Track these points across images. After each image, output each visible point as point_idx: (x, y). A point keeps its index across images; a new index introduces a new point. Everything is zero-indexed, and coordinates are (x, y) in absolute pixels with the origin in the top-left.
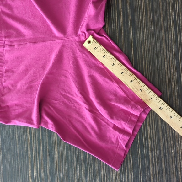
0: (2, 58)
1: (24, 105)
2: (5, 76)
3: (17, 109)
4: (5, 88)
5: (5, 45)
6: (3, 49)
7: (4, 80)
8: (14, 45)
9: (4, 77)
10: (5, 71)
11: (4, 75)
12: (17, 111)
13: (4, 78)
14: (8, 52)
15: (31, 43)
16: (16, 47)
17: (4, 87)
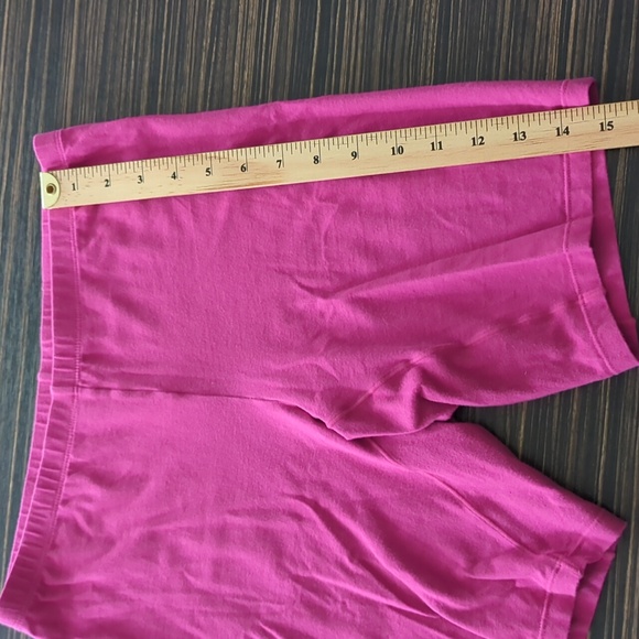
0: (64, 424)
1: (122, 592)
2: (67, 485)
3: (95, 603)
4: (64, 524)
5: (80, 384)
6: (70, 394)
7: (62, 497)
8: (109, 389)
9: (64, 488)
10: (70, 467)
11: (66, 480)
12: (95, 608)
13: (63, 491)
14: (86, 406)
15: (168, 392)
16: (115, 394)
17: (60, 520)
